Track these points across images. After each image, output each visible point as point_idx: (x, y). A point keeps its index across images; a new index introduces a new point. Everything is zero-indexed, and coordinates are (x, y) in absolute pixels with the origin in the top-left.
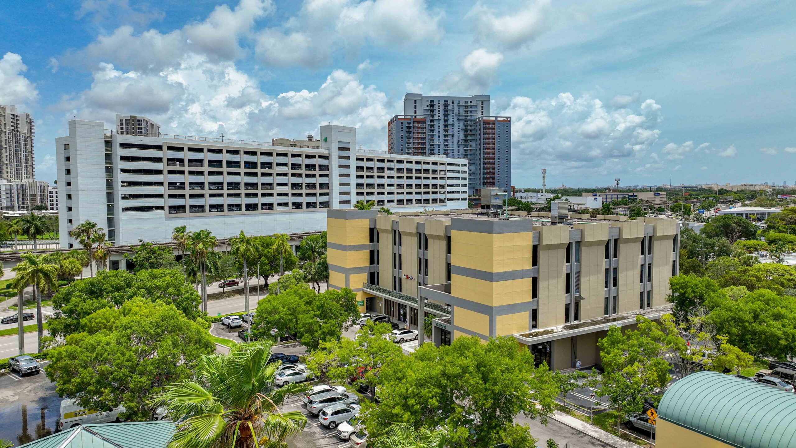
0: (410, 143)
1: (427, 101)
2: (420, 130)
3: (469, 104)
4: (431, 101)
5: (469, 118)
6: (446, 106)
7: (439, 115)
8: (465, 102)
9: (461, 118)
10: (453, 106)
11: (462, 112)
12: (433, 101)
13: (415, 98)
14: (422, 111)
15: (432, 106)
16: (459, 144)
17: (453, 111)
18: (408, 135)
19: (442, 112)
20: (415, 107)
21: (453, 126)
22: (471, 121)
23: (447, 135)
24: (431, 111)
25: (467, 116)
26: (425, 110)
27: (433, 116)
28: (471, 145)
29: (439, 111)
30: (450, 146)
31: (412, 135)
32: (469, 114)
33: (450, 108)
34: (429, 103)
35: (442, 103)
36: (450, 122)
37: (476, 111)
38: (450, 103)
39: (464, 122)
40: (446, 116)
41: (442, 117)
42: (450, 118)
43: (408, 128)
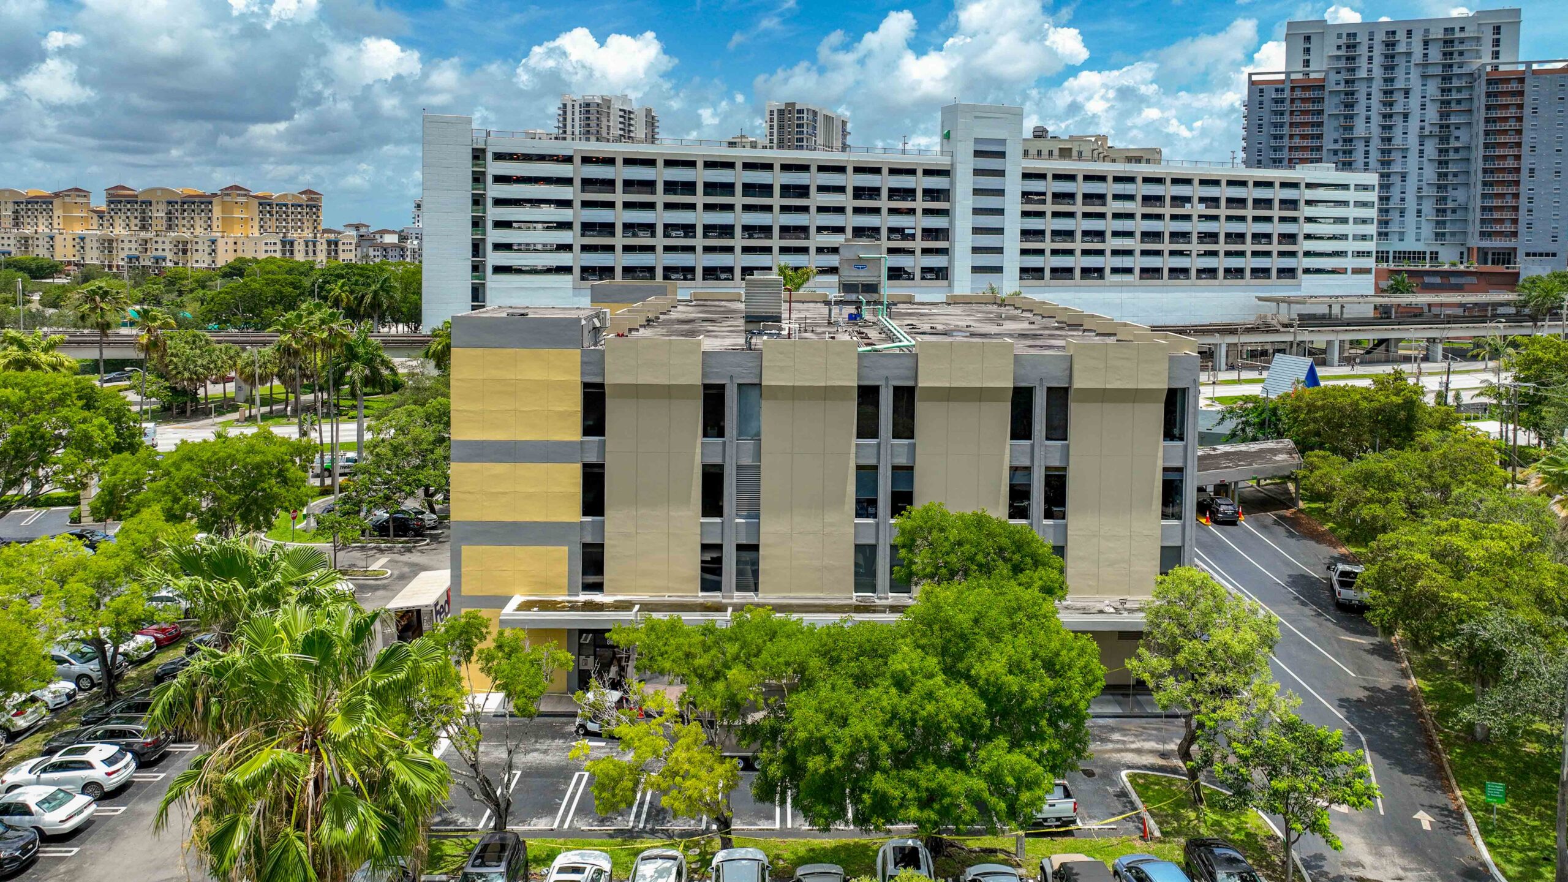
0: (1281, 137)
1: (1339, 36)
2: (1310, 107)
3: (1458, 35)
4: (1349, 35)
5: (1456, 70)
6: (1390, 44)
7: (1370, 68)
8: (1446, 30)
9: (1431, 71)
10: (1409, 44)
11: (1435, 54)
12: (1355, 35)
13: (1308, 31)
14: (1325, 60)
15: (1351, 47)
16: (1422, 138)
17: (1409, 54)
18: (1278, 119)
19: (1378, 60)
20: (1307, 51)
21: (1407, 92)
22: (1460, 76)
23: (1391, 116)
24: (1348, 58)
25: (1451, 66)
26: (1330, 57)
27: (1353, 70)
28: (1457, 138)
29: (1370, 58)
30: (1398, 141)
31: (1286, 118)
32: (1457, 59)
33: (1401, 48)
34: (1344, 40)
35: (1380, 37)
36: (1399, 84)
37: (1478, 51)
38: (1401, 36)
39: (1440, 80)
40: (1389, 68)
41: (1378, 72)
42: (1400, 73)
43: (1276, 101)
